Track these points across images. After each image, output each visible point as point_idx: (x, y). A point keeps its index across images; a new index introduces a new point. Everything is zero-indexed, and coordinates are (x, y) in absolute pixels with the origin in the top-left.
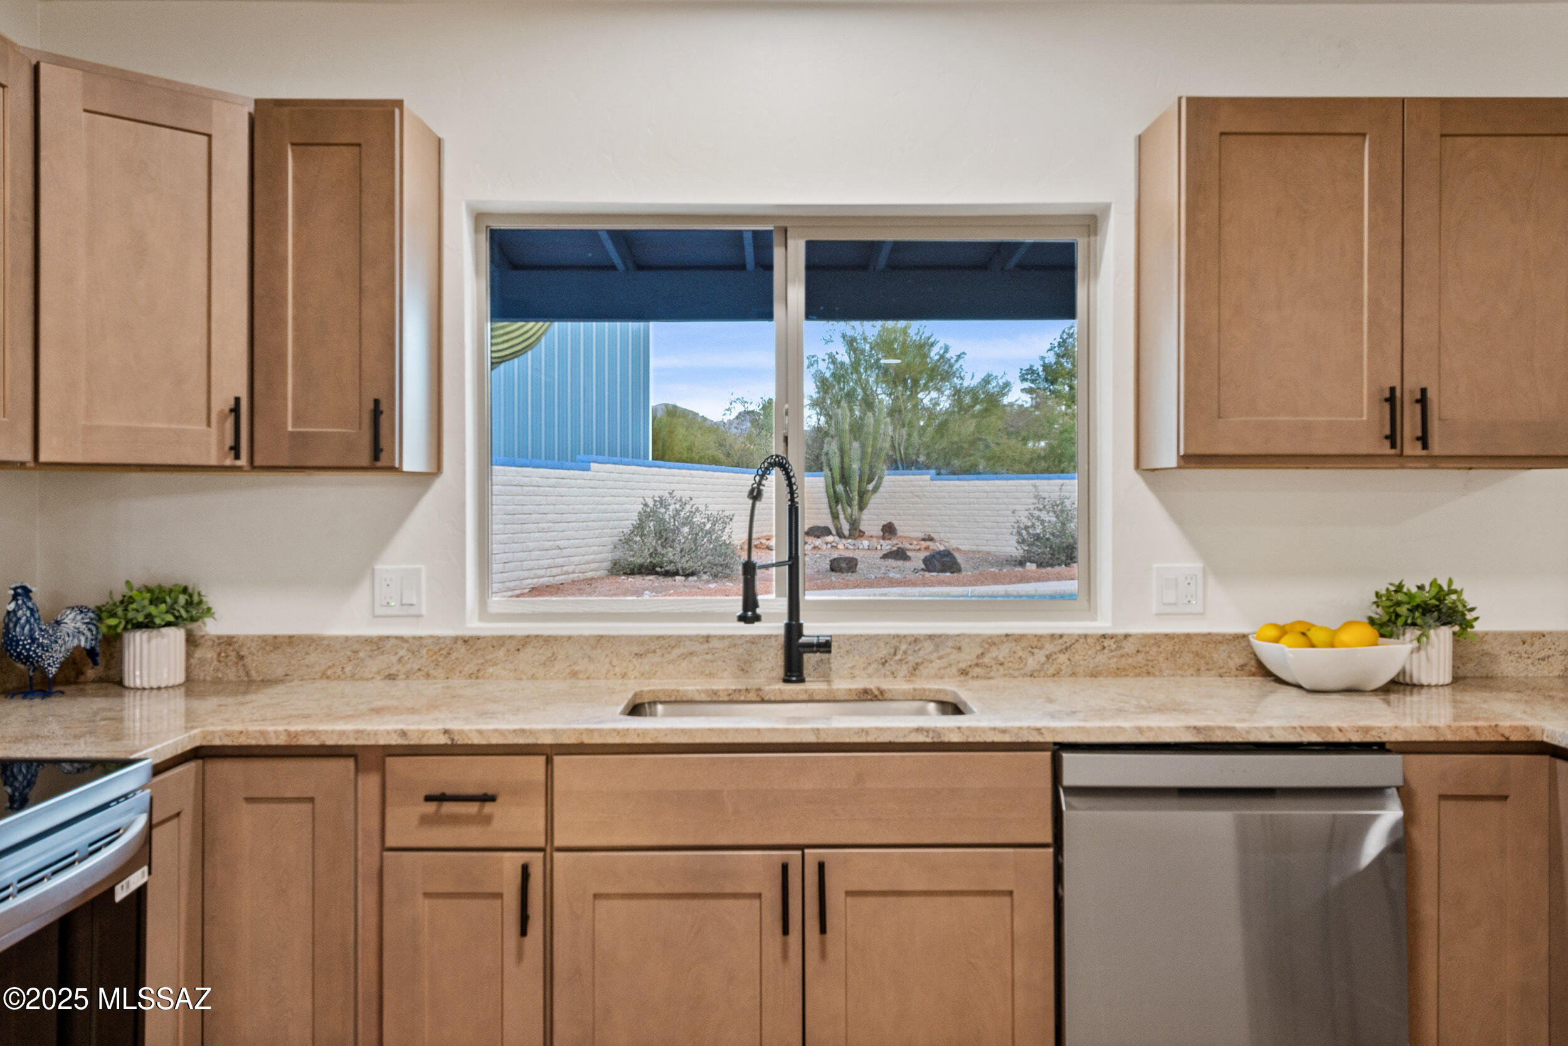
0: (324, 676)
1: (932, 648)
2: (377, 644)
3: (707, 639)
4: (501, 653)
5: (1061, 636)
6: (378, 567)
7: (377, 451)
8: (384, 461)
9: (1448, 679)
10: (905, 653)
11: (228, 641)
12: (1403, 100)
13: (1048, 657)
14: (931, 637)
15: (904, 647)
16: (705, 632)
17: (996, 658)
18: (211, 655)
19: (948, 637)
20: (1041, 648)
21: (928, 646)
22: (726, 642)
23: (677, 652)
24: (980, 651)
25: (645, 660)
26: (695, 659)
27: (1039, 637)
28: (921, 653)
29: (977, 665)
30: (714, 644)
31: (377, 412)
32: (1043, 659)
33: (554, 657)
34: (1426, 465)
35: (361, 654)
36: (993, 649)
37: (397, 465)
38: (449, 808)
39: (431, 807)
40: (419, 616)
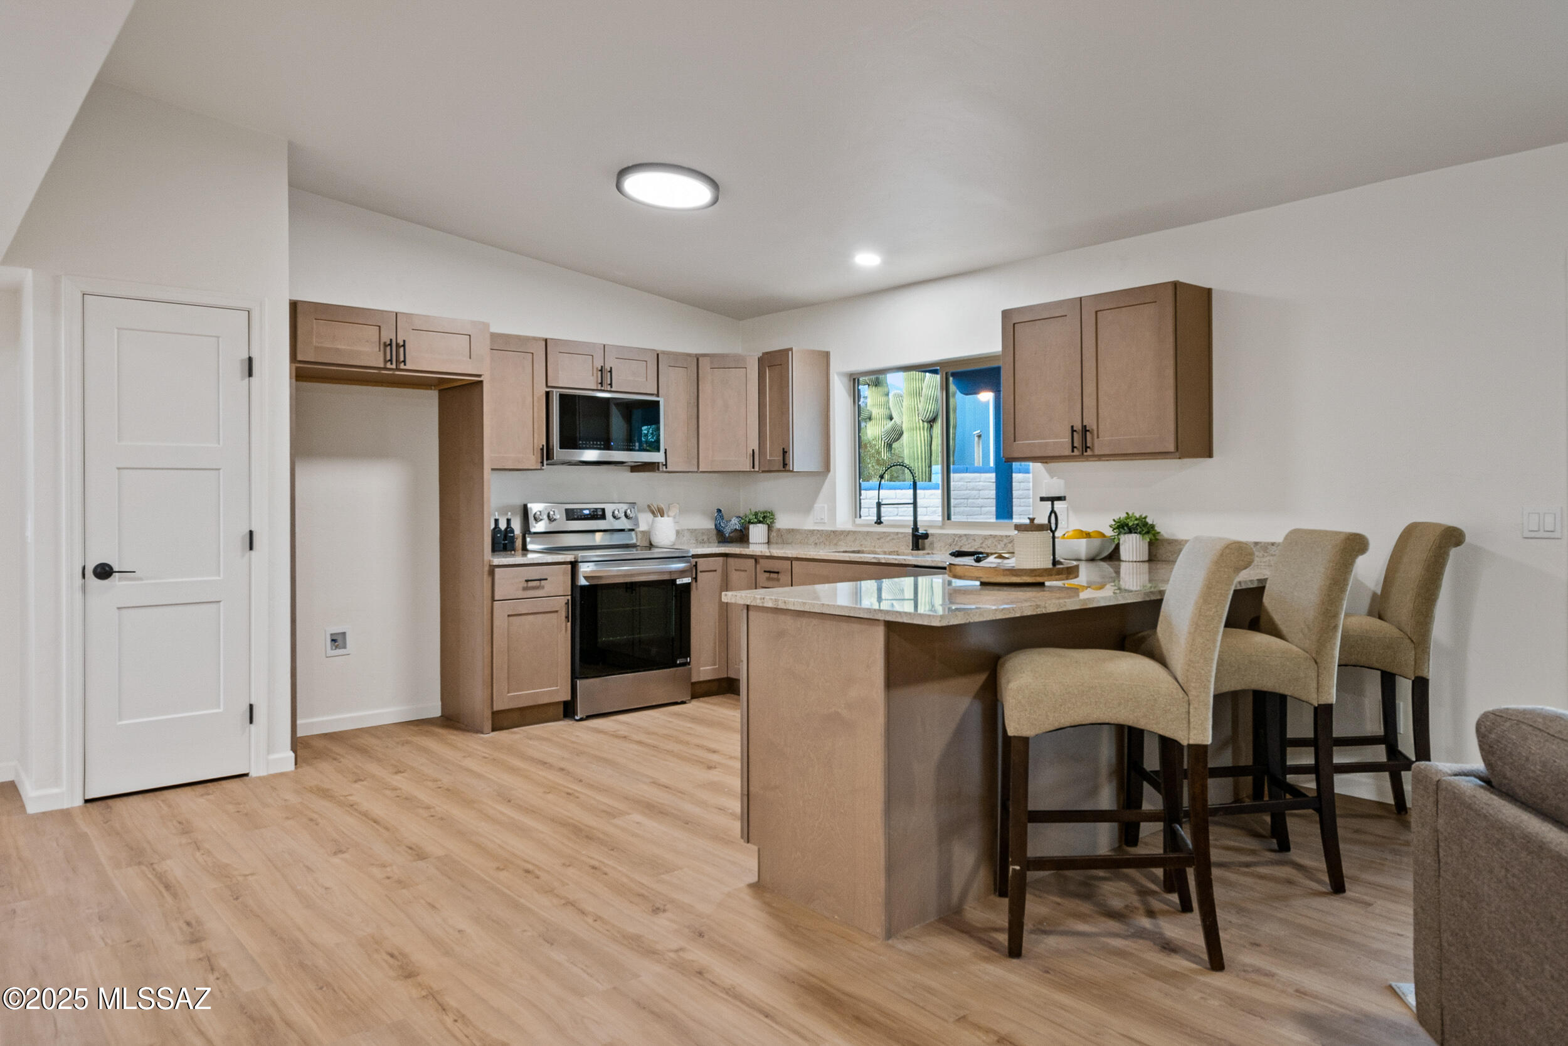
0: (800, 543)
1: (965, 540)
2: (812, 532)
3: (897, 533)
4: (842, 537)
5: (1009, 536)
6: (815, 505)
7: (785, 465)
8: (787, 468)
9: (1147, 559)
10: (957, 541)
11: (779, 530)
12: (1081, 298)
13: (1005, 545)
14: (965, 535)
15: (956, 539)
16: (896, 531)
17: (987, 545)
18: (775, 534)
19: (971, 535)
20: (1002, 541)
21: (964, 538)
22: (903, 535)
23: (889, 538)
24: (981, 541)
25: (881, 541)
26: (894, 541)
27: (1002, 536)
28: (962, 542)
29: (981, 547)
30: (900, 536)
31: (785, 452)
32: (1003, 546)
33: (856, 539)
34: (1096, 459)
35: (809, 536)
36: (986, 540)
37: (791, 469)
38: (773, 575)
39: (767, 575)
40: (824, 523)
